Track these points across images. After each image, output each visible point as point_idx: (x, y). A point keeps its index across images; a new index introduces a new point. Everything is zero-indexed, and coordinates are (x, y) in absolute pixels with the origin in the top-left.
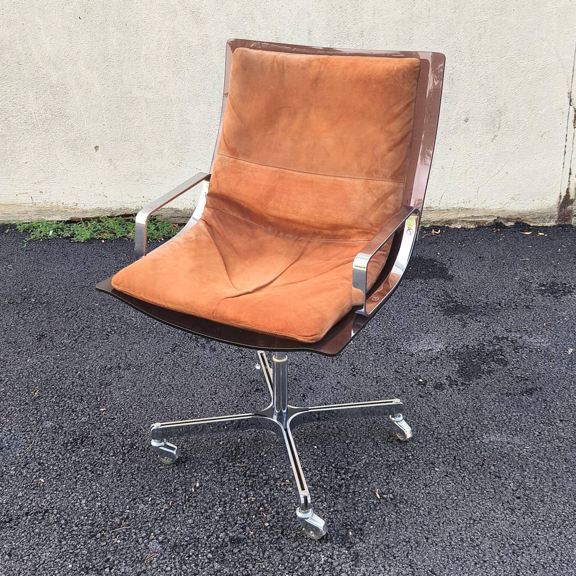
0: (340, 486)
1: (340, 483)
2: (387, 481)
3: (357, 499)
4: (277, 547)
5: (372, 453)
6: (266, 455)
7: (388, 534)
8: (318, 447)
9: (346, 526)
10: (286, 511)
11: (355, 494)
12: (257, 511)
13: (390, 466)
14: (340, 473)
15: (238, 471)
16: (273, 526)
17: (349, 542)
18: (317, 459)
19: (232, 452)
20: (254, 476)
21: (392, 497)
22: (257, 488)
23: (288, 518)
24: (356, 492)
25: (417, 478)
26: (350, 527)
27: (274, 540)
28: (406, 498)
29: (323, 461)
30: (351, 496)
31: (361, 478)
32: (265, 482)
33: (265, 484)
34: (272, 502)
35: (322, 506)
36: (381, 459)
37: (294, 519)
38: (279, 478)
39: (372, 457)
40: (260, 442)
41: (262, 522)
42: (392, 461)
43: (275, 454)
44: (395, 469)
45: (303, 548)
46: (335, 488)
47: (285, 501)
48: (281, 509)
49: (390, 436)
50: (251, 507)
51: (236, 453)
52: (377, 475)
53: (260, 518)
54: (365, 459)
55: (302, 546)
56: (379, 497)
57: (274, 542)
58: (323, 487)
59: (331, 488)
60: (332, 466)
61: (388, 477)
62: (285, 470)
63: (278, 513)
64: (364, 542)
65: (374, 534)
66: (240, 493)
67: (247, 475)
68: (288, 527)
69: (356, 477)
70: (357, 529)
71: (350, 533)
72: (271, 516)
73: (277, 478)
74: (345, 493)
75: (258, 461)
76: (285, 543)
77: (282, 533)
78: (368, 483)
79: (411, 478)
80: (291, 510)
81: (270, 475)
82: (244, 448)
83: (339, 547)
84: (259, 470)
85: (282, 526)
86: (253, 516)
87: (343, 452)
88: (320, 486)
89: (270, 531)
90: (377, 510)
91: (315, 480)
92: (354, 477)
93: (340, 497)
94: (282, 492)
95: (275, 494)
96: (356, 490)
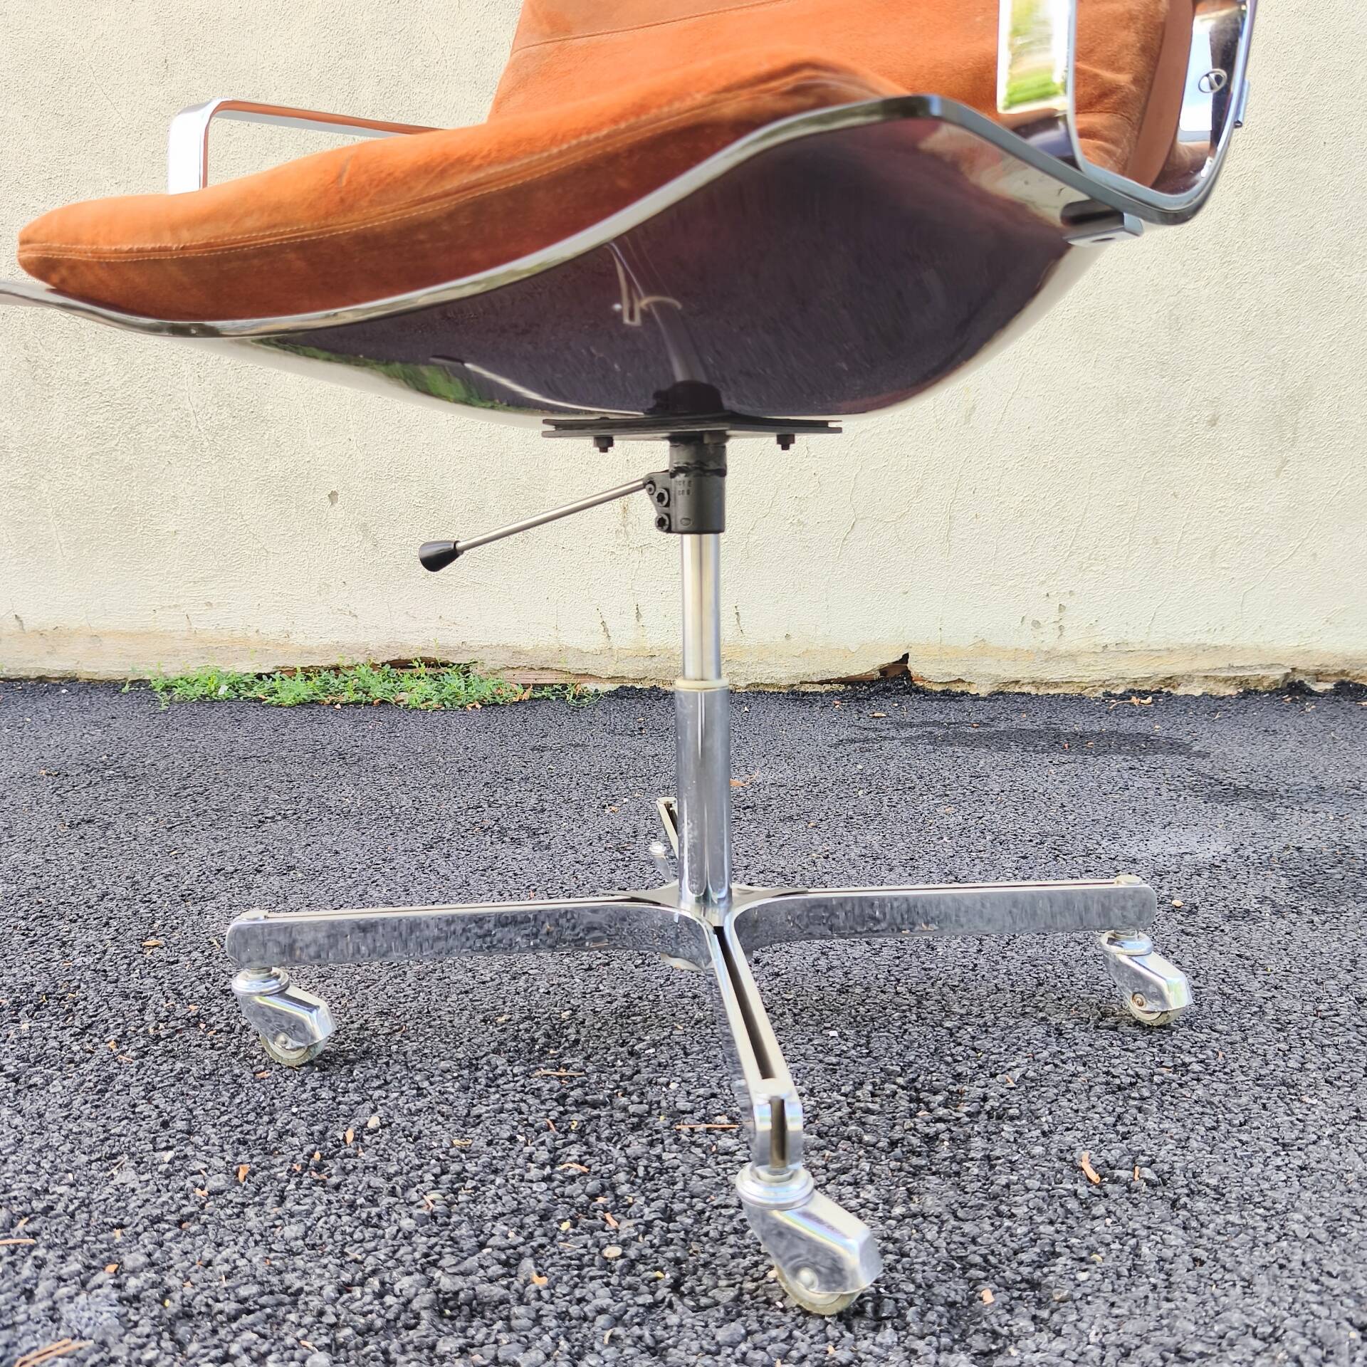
0: (931, 1140)
1: (927, 1130)
2: (1121, 1129)
3: (1003, 1180)
4: (640, 1338)
5: (1046, 1053)
6: (652, 1050)
7: (1166, 1305)
8: (841, 1035)
9: (964, 1270)
10: (703, 1212)
11: (992, 1167)
12: (584, 1209)
13: (1120, 1088)
14: (927, 1104)
15: (538, 1089)
16: (642, 1258)
17: (984, 1331)
18: (838, 1064)
19: (534, 1041)
20: (594, 1105)
21: (1153, 1177)
22: (598, 1139)
23: (706, 1235)
24: (998, 1158)
25: (1241, 1125)
26: (982, 1274)
27: (632, 1311)
28: (1213, 1182)
29: (862, 1069)
30: (976, 1171)
31: (1012, 1118)
32: (635, 1120)
33: (635, 1128)
34: (652, 1179)
35: (857, 1196)
36: (1081, 1069)
37: (732, 1239)
38: (692, 1112)
39: (1046, 1064)
40: (639, 1019)
41: (597, 1245)
42: (1128, 1075)
43: (684, 1048)
44: (1143, 1099)
45: (764, 1349)
46: (910, 1144)
47: (703, 1177)
48: (682, 1201)
49: (1105, 1015)
50: (563, 1196)
51: (547, 1045)
52: (1077, 1111)
53: (591, 1230)
54: (1020, 1065)
55: (758, 1337)
56: (1094, 1177)
57: (632, 1317)
58: (860, 1141)
59: (893, 1144)
60: (895, 1083)
61: (1119, 1117)
62: (717, 1090)
63: (668, 1215)
64: (1058, 1333)
65: (1100, 1301)
66: (527, 1150)
67: (569, 1101)
68: (706, 1265)
69: (990, 1117)
70: (1015, 1282)
71: (988, 1296)
72: (636, 1225)
73: (683, 1112)
74: (953, 1159)
75: (619, 1063)
76: (681, 1326)
77: (676, 1286)
78: (1044, 1133)
79: (1217, 1122)
80: (726, 1207)
81: (659, 1103)
82: (578, 1032)
83: (938, 1351)
84: (618, 1087)
85: (678, 1262)
86: (560, 1222)
87: (936, 1049)
88: (849, 1138)
89: (623, 1275)
90: (1094, 1218)
91: (828, 1121)
92: (984, 1116)
93: (934, 1174)
94: (698, 1151)
95: (665, 1156)
96: (997, 1153)
